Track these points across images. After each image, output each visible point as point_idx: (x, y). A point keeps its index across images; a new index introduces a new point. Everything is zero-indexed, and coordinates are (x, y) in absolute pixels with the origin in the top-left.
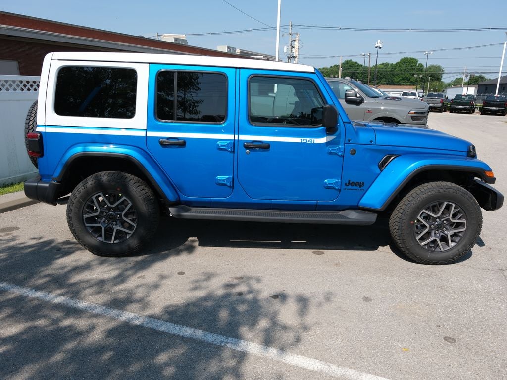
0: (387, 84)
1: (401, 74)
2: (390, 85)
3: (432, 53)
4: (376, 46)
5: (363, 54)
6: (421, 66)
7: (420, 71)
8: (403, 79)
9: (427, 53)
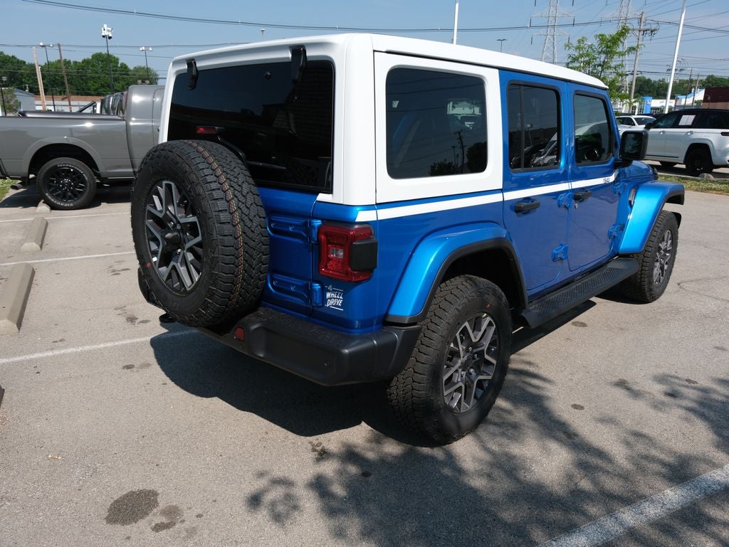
0: (77, 94)
1: (99, 78)
2: (82, 95)
3: (151, 49)
4: (103, 34)
5: (41, 44)
6: (124, 67)
7: (125, 74)
8: (103, 86)
9: (143, 48)
